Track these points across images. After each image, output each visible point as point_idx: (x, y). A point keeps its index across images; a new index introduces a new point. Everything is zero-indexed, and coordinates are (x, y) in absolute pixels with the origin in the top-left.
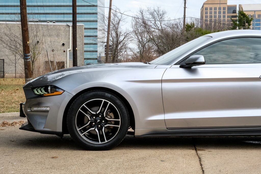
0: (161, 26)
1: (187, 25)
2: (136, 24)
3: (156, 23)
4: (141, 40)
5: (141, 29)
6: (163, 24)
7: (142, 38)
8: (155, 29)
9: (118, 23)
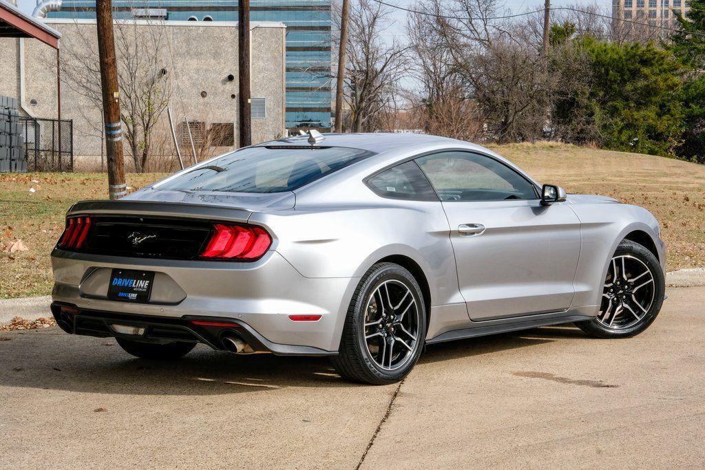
0: (486, 31)
1: (553, 29)
2: (419, 27)
3: (473, 22)
4: (431, 68)
5: (432, 39)
6: (490, 24)
7: (434, 65)
8: (469, 37)
9: (372, 25)
